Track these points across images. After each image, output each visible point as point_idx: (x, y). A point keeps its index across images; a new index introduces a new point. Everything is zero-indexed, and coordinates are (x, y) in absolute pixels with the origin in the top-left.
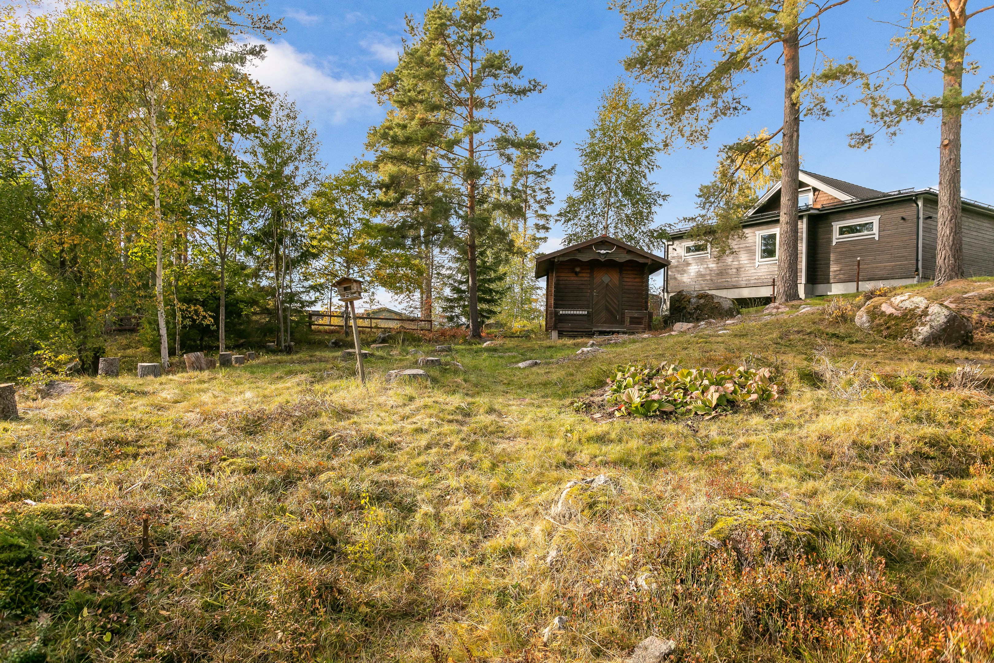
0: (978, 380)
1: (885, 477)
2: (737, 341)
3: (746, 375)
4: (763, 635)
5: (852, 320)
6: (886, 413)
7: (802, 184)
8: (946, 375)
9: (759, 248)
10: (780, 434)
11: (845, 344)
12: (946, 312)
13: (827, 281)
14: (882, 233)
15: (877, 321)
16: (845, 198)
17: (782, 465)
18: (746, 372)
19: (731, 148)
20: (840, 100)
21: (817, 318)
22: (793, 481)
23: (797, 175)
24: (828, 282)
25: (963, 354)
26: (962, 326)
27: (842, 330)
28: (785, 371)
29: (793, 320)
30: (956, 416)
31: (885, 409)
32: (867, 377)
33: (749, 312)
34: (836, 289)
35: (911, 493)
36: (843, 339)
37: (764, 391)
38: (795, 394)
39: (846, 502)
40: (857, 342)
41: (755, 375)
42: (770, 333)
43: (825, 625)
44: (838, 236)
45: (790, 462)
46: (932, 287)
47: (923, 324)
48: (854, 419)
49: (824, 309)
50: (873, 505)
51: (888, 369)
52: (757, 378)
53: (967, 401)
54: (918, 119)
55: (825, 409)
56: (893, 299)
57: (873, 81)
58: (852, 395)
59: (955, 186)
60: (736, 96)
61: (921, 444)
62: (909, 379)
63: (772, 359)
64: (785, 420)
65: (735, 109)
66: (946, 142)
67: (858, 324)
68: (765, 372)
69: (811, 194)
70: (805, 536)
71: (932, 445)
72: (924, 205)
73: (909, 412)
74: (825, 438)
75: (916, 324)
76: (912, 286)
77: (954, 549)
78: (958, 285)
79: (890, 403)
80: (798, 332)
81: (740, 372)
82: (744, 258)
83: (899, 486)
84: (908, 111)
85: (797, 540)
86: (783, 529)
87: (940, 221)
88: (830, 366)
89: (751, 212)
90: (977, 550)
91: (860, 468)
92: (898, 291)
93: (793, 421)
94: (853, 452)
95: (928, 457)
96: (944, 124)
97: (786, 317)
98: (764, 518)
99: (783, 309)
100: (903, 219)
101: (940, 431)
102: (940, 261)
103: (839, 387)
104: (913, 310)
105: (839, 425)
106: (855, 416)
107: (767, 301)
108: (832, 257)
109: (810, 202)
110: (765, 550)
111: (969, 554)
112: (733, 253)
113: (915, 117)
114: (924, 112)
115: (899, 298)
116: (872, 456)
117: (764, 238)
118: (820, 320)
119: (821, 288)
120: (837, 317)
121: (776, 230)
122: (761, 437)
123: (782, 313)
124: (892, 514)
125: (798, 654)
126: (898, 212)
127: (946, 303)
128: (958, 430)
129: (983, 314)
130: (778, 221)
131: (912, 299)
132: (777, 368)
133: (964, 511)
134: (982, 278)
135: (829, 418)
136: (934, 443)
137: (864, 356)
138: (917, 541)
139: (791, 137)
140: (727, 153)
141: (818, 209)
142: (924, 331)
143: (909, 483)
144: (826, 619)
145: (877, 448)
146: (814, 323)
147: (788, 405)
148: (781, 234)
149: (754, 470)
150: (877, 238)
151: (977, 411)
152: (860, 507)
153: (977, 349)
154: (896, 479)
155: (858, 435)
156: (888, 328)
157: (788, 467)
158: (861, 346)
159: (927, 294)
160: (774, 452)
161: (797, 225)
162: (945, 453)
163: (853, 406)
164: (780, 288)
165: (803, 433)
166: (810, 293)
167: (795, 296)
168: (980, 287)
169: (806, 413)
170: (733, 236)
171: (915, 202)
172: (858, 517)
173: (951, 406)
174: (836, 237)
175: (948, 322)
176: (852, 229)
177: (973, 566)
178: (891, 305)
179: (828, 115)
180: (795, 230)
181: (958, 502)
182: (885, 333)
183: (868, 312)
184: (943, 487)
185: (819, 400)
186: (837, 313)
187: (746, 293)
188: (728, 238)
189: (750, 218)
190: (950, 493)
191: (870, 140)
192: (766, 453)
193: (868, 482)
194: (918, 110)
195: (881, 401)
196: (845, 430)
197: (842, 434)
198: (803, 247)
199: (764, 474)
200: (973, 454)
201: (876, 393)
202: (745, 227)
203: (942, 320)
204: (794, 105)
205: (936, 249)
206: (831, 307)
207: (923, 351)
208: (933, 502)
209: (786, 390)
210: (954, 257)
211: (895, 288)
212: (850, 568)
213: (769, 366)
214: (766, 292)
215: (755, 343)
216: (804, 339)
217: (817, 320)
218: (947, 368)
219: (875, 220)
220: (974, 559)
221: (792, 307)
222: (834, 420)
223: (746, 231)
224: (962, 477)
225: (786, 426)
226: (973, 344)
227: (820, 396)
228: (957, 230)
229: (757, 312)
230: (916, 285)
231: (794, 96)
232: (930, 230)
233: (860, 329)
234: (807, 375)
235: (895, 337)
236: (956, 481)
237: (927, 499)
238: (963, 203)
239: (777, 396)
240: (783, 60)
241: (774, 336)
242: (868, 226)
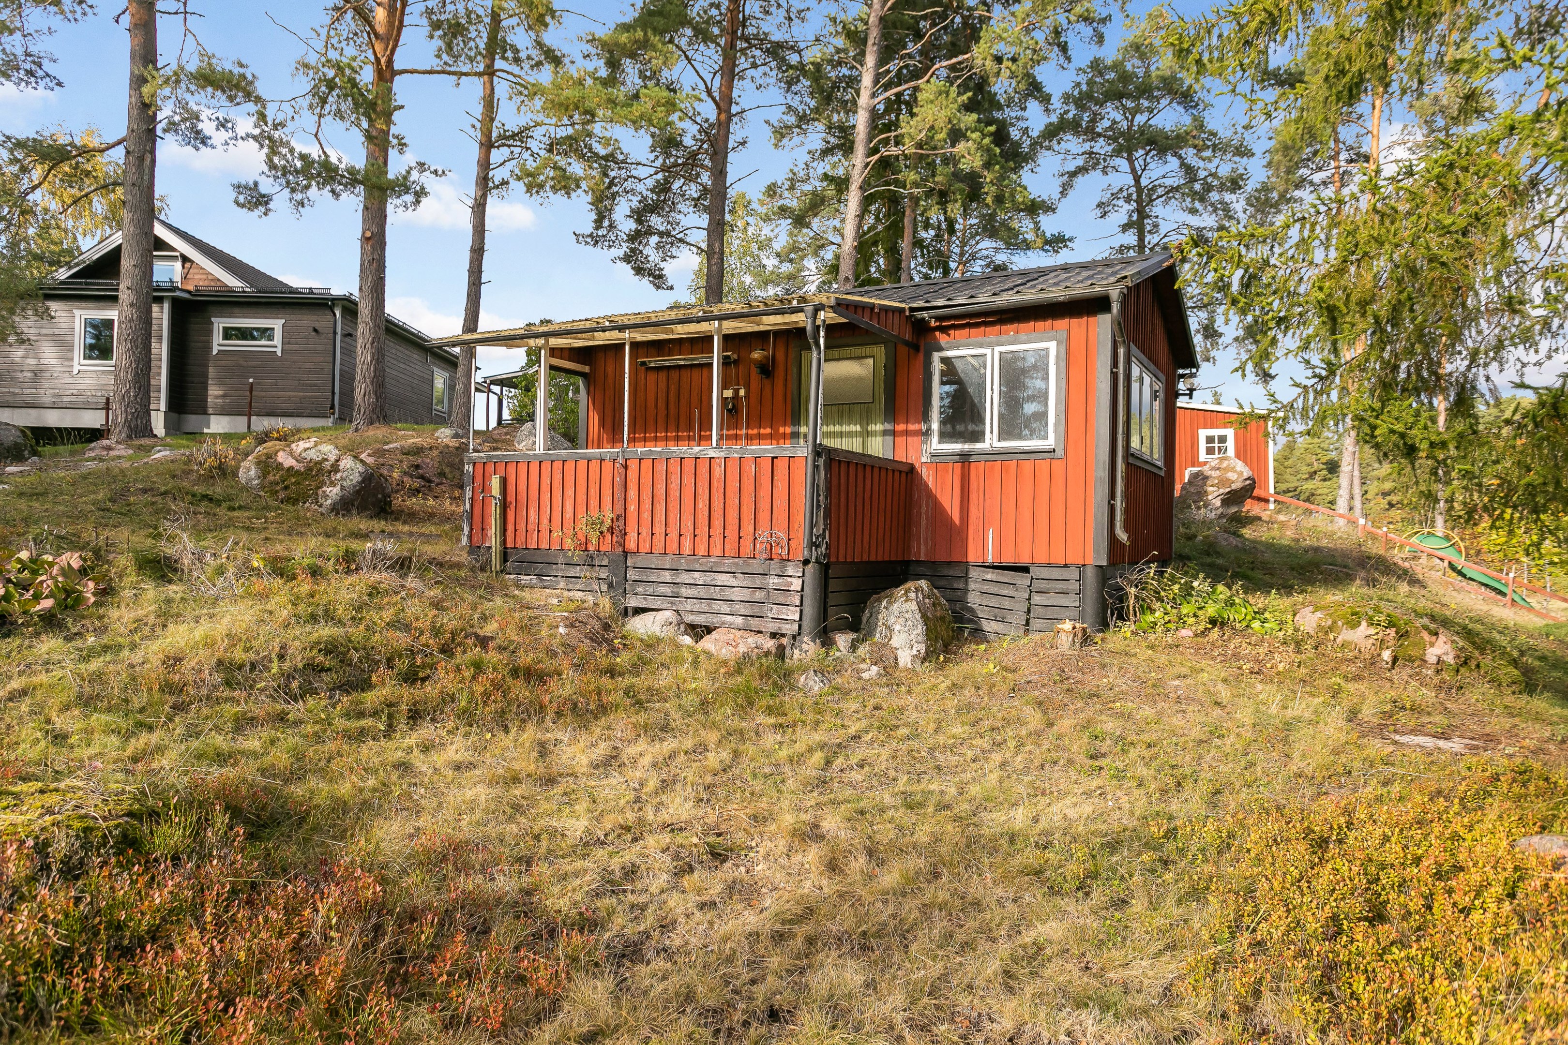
0: (391, 558)
1: (261, 707)
2: (22, 504)
3: (35, 566)
4: (26, 1018)
5: (235, 474)
6: (271, 612)
7: (160, 244)
8: (353, 553)
9: (80, 338)
10: (95, 665)
11: (221, 511)
12: (361, 468)
13: (202, 410)
14: (287, 347)
15: (271, 478)
16: (233, 282)
17: (95, 716)
18: (33, 560)
19: (20, 144)
20: (223, 126)
21: (178, 468)
22: (114, 740)
23: (153, 226)
24: (205, 413)
25: (378, 525)
26: (380, 488)
27: (218, 489)
28: (111, 557)
29: (137, 471)
30: (359, 609)
31: (269, 607)
32: (247, 561)
33: (57, 453)
34: (218, 425)
35: (298, 723)
36: (218, 503)
37: (68, 593)
38: (128, 593)
39: (199, 757)
40: (240, 508)
41: (51, 565)
42: (94, 492)
43: (141, 959)
44: (221, 342)
45: (109, 710)
46: (348, 434)
47: (333, 484)
48: (222, 626)
49: (192, 454)
50: (242, 753)
51: (279, 549)
52: (55, 570)
53: (375, 588)
54: (333, 191)
55: (178, 615)
56: (293, 446)
57: (271, 113)
58: (223, 589)
59: (377, 298)
60: (33, 49)
61: (314, 652)
62: (306, 562)
63: (89, 535)
64: (105, 640)
65: (30, 73)
66: (368, 234)
67: (243, 481)
68: (74, 560)
69: (178, 265)
70: (117, 826)
71: (328, 652)
72: (343, 316)
73: (301, 608)
74: (174, 661)
75: (323, 484)
76: (323, 429)
77: (344, 789)
78: (378, 432)
79: (277, 598)
80: (145, 491)
81: (19, 561)
82: (49, 355)
83: (282, 717)
84: (319, 175)
85: (104, 836)
86: (77, 824)
87: (360, 341)
88: (190, 546)
89: (63, 274)
90: (372, 782)
91: (227, 700)
92: (304, 436)
93: (120, 640)
94: (218, 678)
95: (323, 670)
96: (366, 208)
97: (126, 465)
98: (41, 816)
99: (121, 450)
100: (315, 330)
101: (338, 631)
102: (358, 396)
103: (203, 578)
104: (320, 463)
105: (197, 638)
106: (225, 621)
107: (93, 435)
108: (212, 372)
109: (177, 278)
110: (41, 870)
111: (361, 790)
112: (23, 342)
113: (328, 188)
114: (340, 184)
115: (302, 445)
116: (246, 680)
117: (91, 324)
118: (184, 472)
119: (192, 421)
120: (211, 468)
121: (112, 314)
122: (58, 673)
123: (119, 457)
124: (267, 760)
125: (90, 1026)
126: (308, 320)
127: (362, 456)
128: (362, 627)
129: (405, 473)
130: (115, 299)
131: (319, 447)
132: (97, 552)
133: (361, 735)
134: (405, 425)
135: (182, 628)
136: (331, 648)
137: (248, 529)
138: (298, 791)
139: (141, 159)
140: (11, 151)
141: (189, 292)
142: (333, 492)
143: (296, 710)
144: (143, 949)
145: (253, 666)
146: (174, 477)
147: (114, 613)
148: (120, 323)
149: (39, 734)
150: (279, 354)
151: (386, 600)
152: (222, 758)
153: (397, 519)
154: (279, 707)
155: (226, 650)
156: (286, 488)
157: (104, 718)
158: (247, 514)
159: (341, 443)
160: (80, 697)
161: (149, 311)
162: (344, 661)
163: (222, 607)
164: (119, 414)
165: (137, 657)
166: (172, 427)
167: (147, 431)
168: (404, 437)
169: (146, 624)
170: (23, 309)
171: (332, 309)
172: (215, 774)
173: (355, 596)
174: (218, 343)
175: (363, 481)
176: (244, 334)
177: (365, 805)
178: (291, 453)
179: (204, 142)
180: (147, 320)
181: (355, 724)
182: (282, 495)
183: (258, 463)
184: (338, 708)
185: (169, 601)
186: (211, 462)
187: (53, 419)
188: (12, 312)
189: (62, 283)
190: (347, 715)
191: (267, 203)
192: (65, 699)
193: (237, 720)
194: (333, 179)
195: (264, 596)
196: (206, 644)
197: (201, 652)
198: (161, 350)
199: (59, 738)
200: (377, 657)
201: (258, 585)
202: (49, 297)
203: (356, 478)
204: (145, 106)
205: (354, 379)
206: (202, 452)
207: (331, 522)
208: (325, 731)
209: (112, 589)
210: (375, 393)
211: (298, 431)
212: (189, 858)
213: (82, 549)
214: (93, 420)
215: (61, 508)
216: (153, 503)
217: (179, 472)
218: (355, 545)
219: (277, 324)
220: (367, 795)
221: (140, 448)
222: (191, 631)
223: (54, 306)
224: (363, 690)
225: (106, 648)
226: (392, 512)
227: (172, 595)
228: (379, 357)
229: (72, 453)
230: (329, 428)
231: (146, 90)
232: (349, 352)
233: (246, 489)
234: (150, 561)
235: (295, 502)
236: (355, 695)
237: (317, 728)
238: (388, 321)
239: (92, 599)
240: (126, 20)
241: (100, 496)
242: (266, 333)
